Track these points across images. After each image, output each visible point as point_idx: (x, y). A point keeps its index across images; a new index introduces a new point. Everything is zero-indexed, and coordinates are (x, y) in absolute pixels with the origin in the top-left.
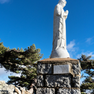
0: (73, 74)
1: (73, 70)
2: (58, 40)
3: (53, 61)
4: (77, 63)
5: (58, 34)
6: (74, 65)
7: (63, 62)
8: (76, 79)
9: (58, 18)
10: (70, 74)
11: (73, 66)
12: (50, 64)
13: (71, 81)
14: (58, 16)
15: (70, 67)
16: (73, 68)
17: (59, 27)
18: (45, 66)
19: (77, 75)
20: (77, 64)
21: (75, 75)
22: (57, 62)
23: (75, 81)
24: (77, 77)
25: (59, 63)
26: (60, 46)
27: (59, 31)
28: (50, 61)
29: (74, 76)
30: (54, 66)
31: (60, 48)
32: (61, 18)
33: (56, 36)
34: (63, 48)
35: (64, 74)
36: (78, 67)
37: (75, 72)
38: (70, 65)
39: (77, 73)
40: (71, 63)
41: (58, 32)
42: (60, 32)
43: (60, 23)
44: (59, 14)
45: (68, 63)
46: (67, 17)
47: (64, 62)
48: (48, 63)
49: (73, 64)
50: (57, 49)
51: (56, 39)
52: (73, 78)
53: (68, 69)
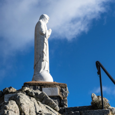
0: (62, 97)
1: (61, 93)
2: (42, 62)
3: (41, 83)
4: (65, 86)
5: (42, 56)
6: (63, 89)
7: (51, 85)
8: (64, 101)
9: (42, 38)
10: (59, 96)
11: (61, 89)
12: (38, 86)
13: (59, 104)
14: (43, 35)
15: (58, 90)
16: (61, 91)
17: (43, 48)
18: (33, 88)
19: (65, 98)
20: (66, 88)
21: (64, 98)
22: (45, 85)
23: (64, 103)
24: (65, 100)
25: (48, 85)
26: (44, 69)
27: (43, 52)
28: (38, 83)
29: (62, 99)
30: (43, 88)
31: (44, 71)
32: (45, 38)
33: (40, 58)
34: (47, 72)
35: (53, 96)
36: (66, 90)
37: (63, 94)
38: (59, 88)
39: (65, 96)
40: (59, 86)
41: (42, 54)
42: (44, 54)
43: (45, 44)
44: (44, 33)
45: (57, 86)
46: (49, 37)
47: (53, 85)
48: (36, 85)
49: (62, 87)
50: (41, 72)
51: (39, 61)
52: (62, 101)
53: (57, 91)
